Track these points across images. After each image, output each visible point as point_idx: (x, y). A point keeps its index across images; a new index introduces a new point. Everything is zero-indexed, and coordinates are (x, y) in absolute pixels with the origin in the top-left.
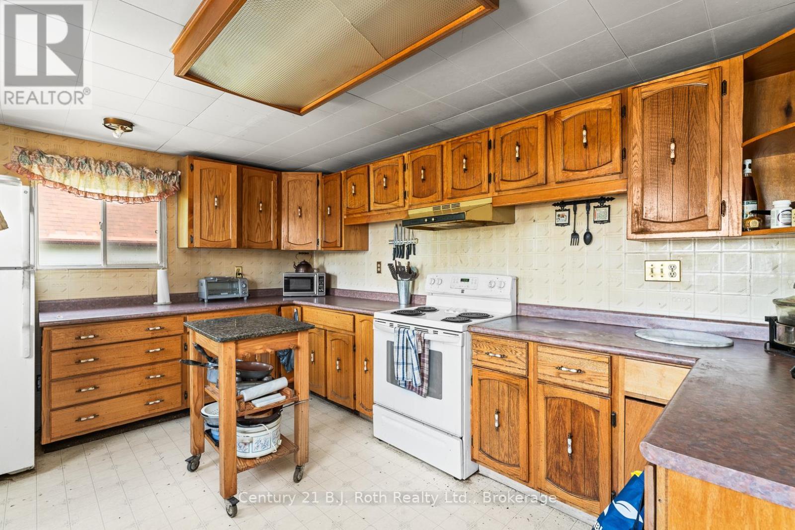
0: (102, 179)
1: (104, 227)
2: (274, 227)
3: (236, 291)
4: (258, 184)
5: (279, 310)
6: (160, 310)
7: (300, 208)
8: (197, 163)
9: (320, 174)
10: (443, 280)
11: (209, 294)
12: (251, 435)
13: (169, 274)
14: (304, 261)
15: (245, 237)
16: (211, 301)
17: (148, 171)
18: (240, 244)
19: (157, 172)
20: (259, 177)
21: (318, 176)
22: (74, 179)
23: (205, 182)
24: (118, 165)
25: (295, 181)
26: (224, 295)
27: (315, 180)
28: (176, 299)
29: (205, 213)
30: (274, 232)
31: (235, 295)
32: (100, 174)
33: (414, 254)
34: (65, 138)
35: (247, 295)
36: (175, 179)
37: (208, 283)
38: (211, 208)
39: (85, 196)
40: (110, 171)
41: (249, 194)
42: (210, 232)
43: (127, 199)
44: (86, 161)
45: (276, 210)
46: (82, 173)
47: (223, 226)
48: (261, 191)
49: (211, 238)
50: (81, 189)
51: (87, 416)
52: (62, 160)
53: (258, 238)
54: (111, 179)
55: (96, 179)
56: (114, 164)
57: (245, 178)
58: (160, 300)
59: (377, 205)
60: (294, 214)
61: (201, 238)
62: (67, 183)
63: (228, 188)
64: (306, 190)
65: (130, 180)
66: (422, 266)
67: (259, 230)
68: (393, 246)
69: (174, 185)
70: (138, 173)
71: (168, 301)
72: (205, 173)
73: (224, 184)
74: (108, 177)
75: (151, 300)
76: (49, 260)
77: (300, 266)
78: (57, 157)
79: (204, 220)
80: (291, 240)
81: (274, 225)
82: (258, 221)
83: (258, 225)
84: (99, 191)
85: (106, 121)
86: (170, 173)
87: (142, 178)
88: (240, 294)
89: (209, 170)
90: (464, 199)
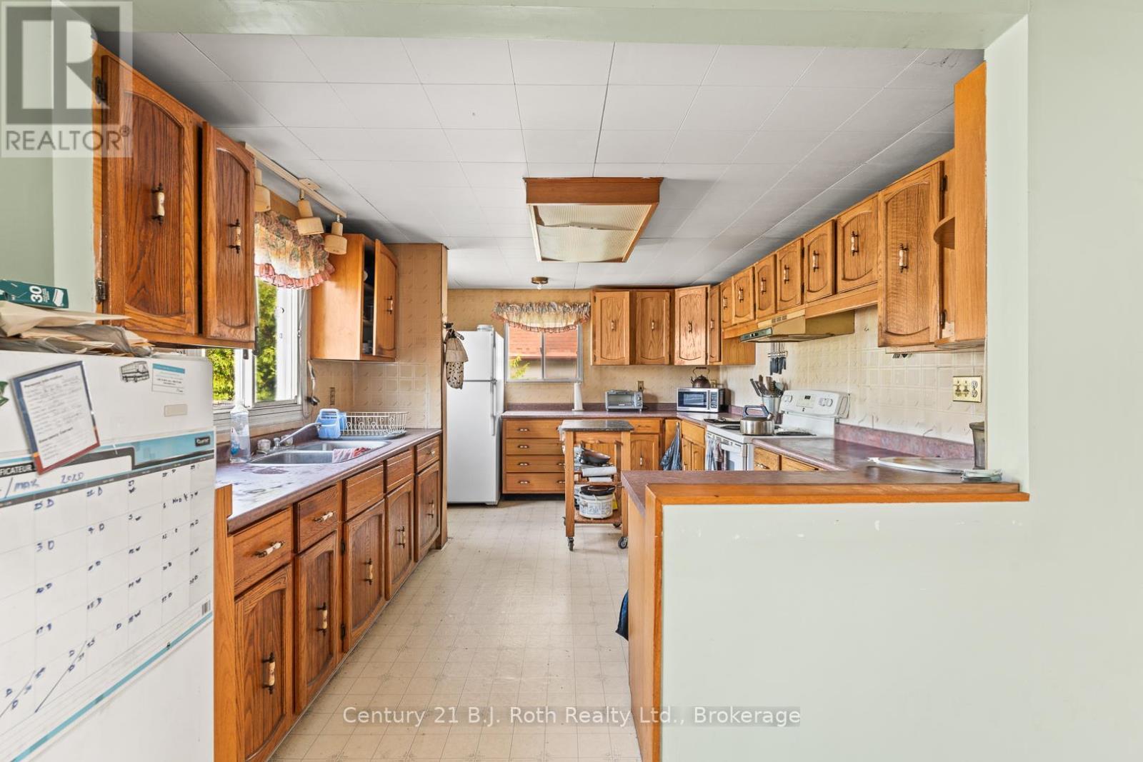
0: (540, 316)
1: (542, 350)
2: (666, 344)
3: (632, 403)
4: (651, 304)
5: (664, 422)
6: (576, 414)
7: (691, 324)
8: (599, 295)
9: (709, 286)
10: (794, 397)
11: (610, 405)
12: (587, 501)
13: (583, 385)
14: (702, 376)
15: (639, 353)
16: (610, 410)
17: (567, 306)
18: (633, 361)
19: (574, 306)
20: (652, 298)
21: (707, 288)
22: (525, 320)
23: (604, 310)
24: (550, 305)
25: (686, 296)
26: (622, 406)
27: (704, 294)
28: (587, 407)
29: (605, 335)
30: (666, 348)
31: (632, 407)
32: (539, 313)
33: (785, 368)
34: (521, 290)
35: (642, 407)
36: (586, 309)
37: (609, 395)
38: (609, 330)
39: (530, 330)
40: (544, 310)
41: (643, 315)
42: (608, 352)
43: (554, 329)
44: (531, 305)
45: (668, 328)
46: (529, 314)
47: (619, 345)
48: (653, 311)
49: (609, 357)
50: (528, 325)
51: (524, 481)
52: (518, 307)
53: (651, 354)
54: (545, 316)
55: (536, 318)
56: (547, 304)
57: (638, 301)
58: (576, 408)
59: (738, 319)
60: (685, 330)
61: (601, 357)
62: (521, 322)
63: (622, 313)
64: (695, 304)
65: (557, 314)
66: (790, 382)
67: (651, 347)
68: (770, 360)
69: (586, 314)
70: (561, 308)
71: (581, 408)
72: (604, 302)
73: (619, 309)
74: (543, 315)
75: (569, 407)
76: (516, 374)
77: (697, 380)
78: (515, 305)
79: (604, 342)
80: (683, 356)
81: (666, 341)
82: (651, 338)
83: (651, 342)
84: (539, 325)
85: (533, 279)
86: (582, 305)
87: (564, 312)
88: (635, 406)
89: (607, 299)
90: (789, 311)
